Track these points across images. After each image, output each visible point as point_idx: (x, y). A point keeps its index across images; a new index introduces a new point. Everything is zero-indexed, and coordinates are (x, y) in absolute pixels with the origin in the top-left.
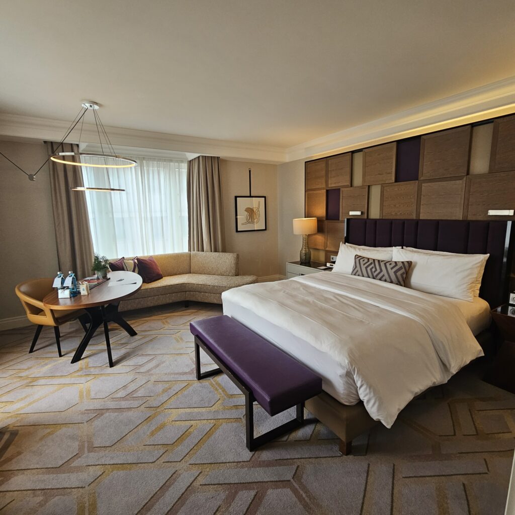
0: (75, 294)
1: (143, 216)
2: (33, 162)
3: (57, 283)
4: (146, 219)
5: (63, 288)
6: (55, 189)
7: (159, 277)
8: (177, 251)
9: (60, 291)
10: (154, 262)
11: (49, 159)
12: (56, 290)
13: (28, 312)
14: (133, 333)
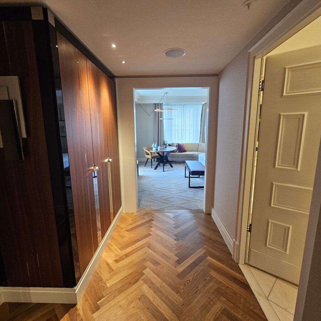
0: (157, 150)
1: (182, 128)
2: (150, 110)
3: (153, 146)
4: (183, 129)
5: (154, 147)
6: (155, 118)
7: (185, 151)
8: (195, 142)
9: (153, 148)
10: (184, 145)
11: (154, 110)
12: (152, 147)
13: (145, 154)
14: (172, 167)
